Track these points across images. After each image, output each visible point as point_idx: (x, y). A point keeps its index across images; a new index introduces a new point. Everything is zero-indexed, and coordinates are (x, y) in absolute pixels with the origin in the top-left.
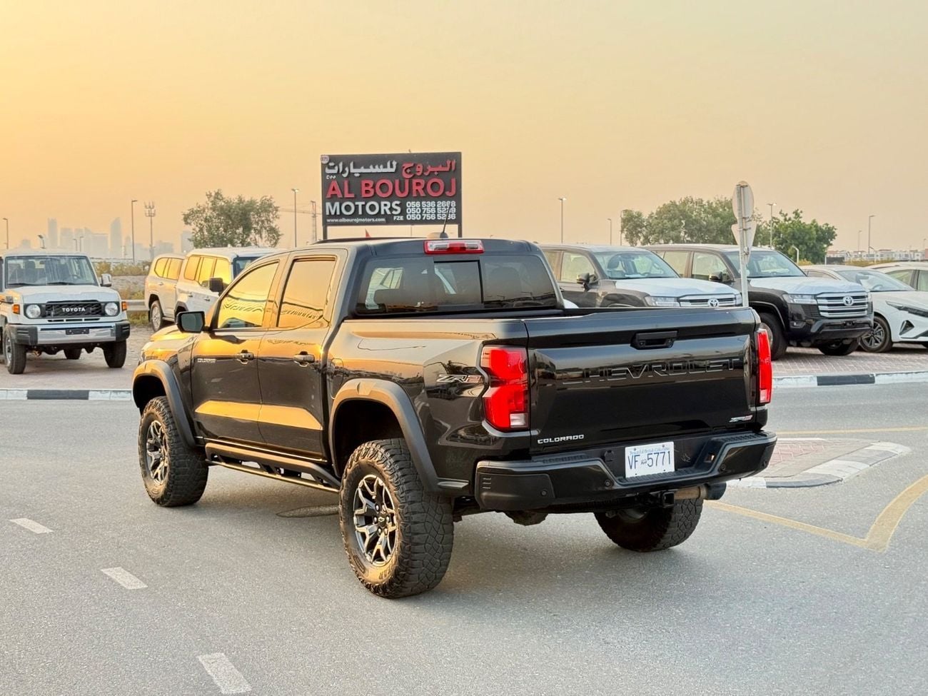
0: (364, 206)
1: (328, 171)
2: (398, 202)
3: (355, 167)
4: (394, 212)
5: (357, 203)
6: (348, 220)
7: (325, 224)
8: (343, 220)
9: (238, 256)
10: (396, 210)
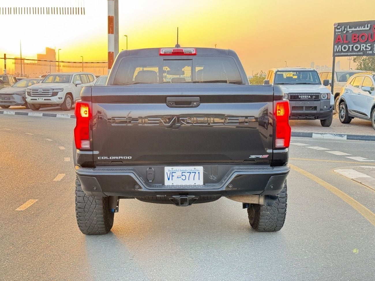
0: (353, 47)
1: (337, 31)
2: (369, 45)
3: (350, 28)
4: (367, 49)
5: (349, 46)
6: (345, 54)
7: (334, 56)
8: (343, 54)
9: (278, 70)
10: (368, 48)
